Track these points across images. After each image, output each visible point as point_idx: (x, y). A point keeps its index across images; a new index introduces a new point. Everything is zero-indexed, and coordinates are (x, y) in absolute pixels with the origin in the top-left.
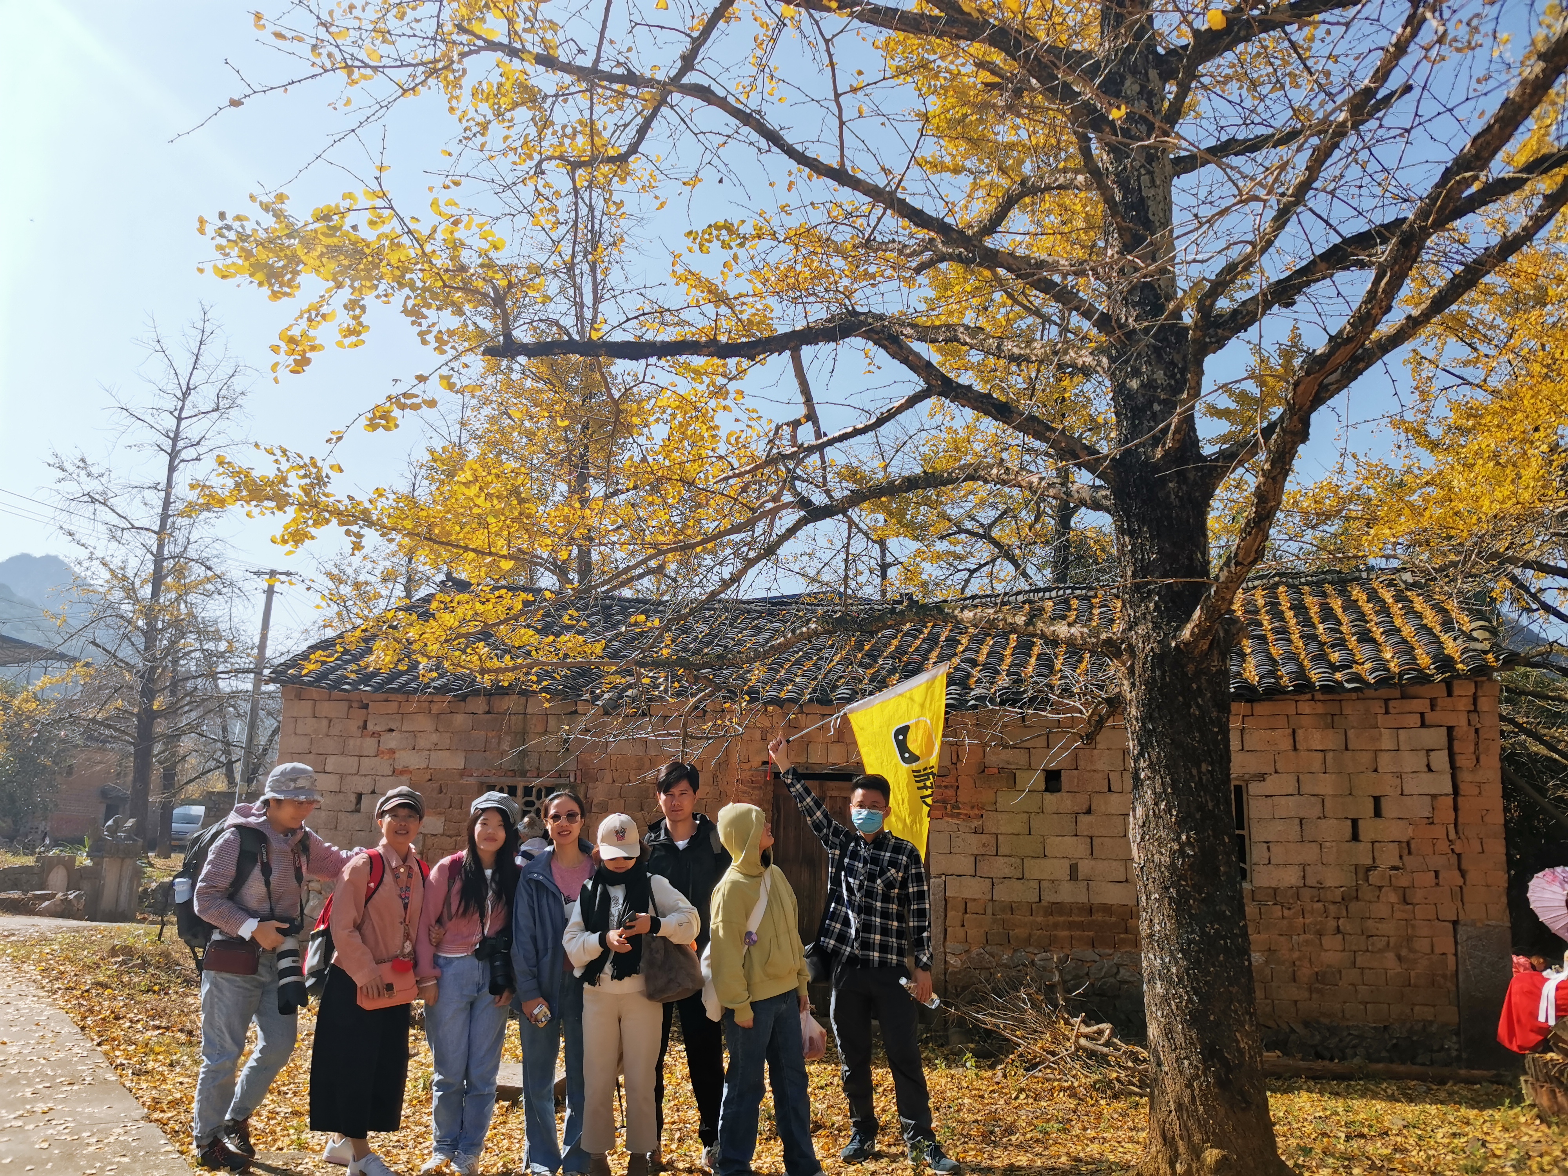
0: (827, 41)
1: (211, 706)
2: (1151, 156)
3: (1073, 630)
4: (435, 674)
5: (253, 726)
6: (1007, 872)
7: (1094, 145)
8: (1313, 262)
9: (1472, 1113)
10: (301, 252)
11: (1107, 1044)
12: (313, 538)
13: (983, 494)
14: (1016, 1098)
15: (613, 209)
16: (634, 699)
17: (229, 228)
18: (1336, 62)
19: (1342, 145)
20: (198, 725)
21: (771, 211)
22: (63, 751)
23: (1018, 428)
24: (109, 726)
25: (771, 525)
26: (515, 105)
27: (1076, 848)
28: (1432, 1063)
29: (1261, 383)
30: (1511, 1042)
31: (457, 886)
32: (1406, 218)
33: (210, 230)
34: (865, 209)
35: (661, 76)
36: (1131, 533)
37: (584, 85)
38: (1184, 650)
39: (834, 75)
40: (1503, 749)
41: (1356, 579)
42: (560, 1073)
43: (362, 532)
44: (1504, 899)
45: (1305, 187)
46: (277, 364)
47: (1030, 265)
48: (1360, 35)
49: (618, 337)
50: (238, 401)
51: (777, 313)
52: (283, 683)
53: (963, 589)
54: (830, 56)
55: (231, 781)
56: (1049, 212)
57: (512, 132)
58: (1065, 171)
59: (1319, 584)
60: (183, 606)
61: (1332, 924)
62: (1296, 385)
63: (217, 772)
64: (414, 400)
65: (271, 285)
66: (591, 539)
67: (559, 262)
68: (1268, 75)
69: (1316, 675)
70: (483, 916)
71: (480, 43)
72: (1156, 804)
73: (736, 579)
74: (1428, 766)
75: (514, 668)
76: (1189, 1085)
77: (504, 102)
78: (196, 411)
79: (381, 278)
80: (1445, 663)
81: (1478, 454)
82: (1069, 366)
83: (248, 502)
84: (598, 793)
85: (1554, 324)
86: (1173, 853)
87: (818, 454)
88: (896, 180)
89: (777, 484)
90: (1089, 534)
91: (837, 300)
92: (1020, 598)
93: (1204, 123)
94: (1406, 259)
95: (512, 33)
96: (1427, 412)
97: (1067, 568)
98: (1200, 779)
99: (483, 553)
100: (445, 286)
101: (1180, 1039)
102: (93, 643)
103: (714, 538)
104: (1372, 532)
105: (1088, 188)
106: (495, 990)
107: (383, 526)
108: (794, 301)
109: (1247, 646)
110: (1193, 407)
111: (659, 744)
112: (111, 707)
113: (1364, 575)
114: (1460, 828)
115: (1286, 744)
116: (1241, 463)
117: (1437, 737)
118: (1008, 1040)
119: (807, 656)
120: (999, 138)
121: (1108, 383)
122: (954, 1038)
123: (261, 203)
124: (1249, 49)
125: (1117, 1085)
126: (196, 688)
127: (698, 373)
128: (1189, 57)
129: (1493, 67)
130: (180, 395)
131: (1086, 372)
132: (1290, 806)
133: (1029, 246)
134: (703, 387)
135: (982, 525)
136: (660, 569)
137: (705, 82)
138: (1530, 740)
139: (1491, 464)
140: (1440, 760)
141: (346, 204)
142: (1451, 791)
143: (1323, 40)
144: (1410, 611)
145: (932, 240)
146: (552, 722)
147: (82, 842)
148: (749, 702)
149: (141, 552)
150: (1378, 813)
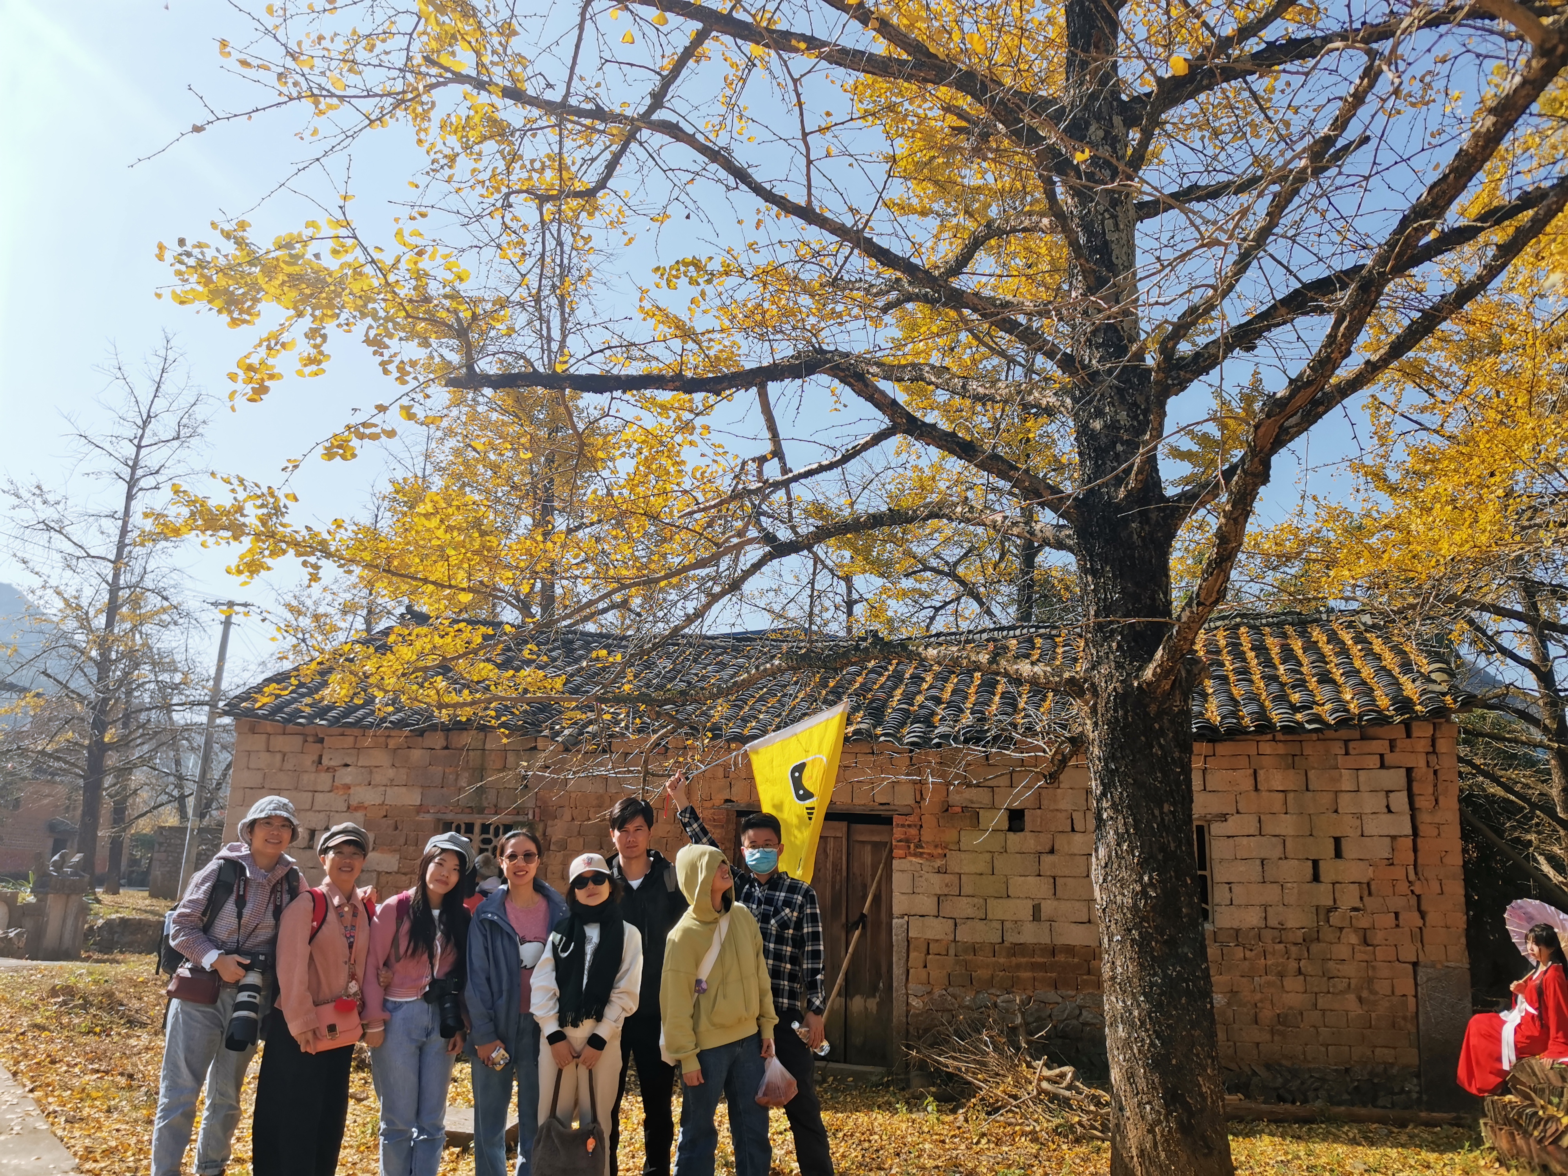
0: (795, 81)
1: (164, 740)
2: (1115, 200)
3: (1036, 669)
4: (391, 709)
5: (206, 760)
6: (970, 912)
7: (1059, 190)
8: (1274, 307)
9: (1432, 1157)
10: (262, 281)
11: (1069, 1088)
12: (269, 569)
13: (948, 532)
14: (978, 1143)
15: (580, 243)
16: (594, 736)
17: (189, 254)
18: (1296, 113)
19: (1302, 192)
20: (151, 758)
21: (739, 248)
22: (11, 783)
23: (981, 466)
24: (58, 759)
25: (736, 560)
26: (484, 138)
27: (1038, 887)
28: (1393, 1105)
29: (1223, 427)
30: (1470, 1085)
31: (406, 926)
32: (1364, 266)
33: (169, 256)
34: (833, 248)
35: (629, 112)
36: (1094, 572)
37: (553, 120)
38: (1148, 690)
39: (802, 114)
40: (1461, 791)
41: (1316, 621)
42: (512, 1119)
43: (320, 563)
44: (1463, 940)
45: (1265, 233)
46: (234, 392)
47: (995, 306)
48: (1318, 86)
49: (584, 370)
50: (200, 430)
51: (744, 350)
52: (236, 716)
53: (928, 627)
54: (798, 95)
55: (183, 815)
56: (1014, 255)
57: (480, 165)
58: (1030, 214)
59: (1280, 625)
60: (137, 636)
61: (1293, 965)
62: (1257, 427)
63: (169, 807)
64: (373, 430)
65: (230, 312)
66: (553, 573)
67: (525, 294)
68: (1229, 124)
69: (1277, 715)
70: (431, 957)
71: (449, 75)
72: (1119, 845)
73: (699, 614)
74: (1388, 807)
75: (473, 703)
76: (1151, 1131)
77: (473, 136)
78: (156, 439)
79: (343, 307)
80: (1404, 704)
81: (1436, 498)
82: (1033, 407)
83: (203, 532)
84: (557, 830)
85: (1508, 372)
86: (1135, 894)
87: (783, 491)
88: (864, 220)
89: (743, 519)
90: (1053, 573)
91: (804, 339)
92: (985, 636)
93: (1167, 170)
94: (1366, 305)
95: (480, 64)
96: (1386, 457)
97: (1031, 607)
98: (1163, 819)
99: (443, 586)
100: (408, 316)
101: (1142, 1084)
102: (44, 673)
103: (678, 572)
104: (1332, 573)
105: (1052, 230)
106: (446, 1032)
107: (341, 558)
108: (762, 337)
109: (1209, 685)
110: (1155, 448)
111: (619, 782)
112: (61, 740)
113: (1324, 617)
114: (1419, 869)
115: (1248, 784)
116: (1203, 504)
117: (1396, 778)
118: (970, 1083)
119: (771, 693)
120: (966, 181)
121: (1071, 424)
122: (916, 1081)
123: (222, 231)
124: (1211, 99)
125: (1079, 1129)
126: (149, 720)
127: (664, 408)
128: (1152, 104)
129: (1446, 121)
130: (140, 423)
131: (1049, 412)
132: (1253, 847)
133: (994, 288)
134: (670, 422)
135: (947, 563)
136: (624, 604)
137: (673, 118)
138: (1487, 781)
139: (1450, 508)
140: (1400, 800)
141: (309, 232)
142: (1410, 832)
143: (1283, 91)
144: (1369, 653)
145: (898, 280)
146: (511, 758)
147: (26, 879)
148: (711, 739)
149: (96, 581)
150: (1338, 854)
